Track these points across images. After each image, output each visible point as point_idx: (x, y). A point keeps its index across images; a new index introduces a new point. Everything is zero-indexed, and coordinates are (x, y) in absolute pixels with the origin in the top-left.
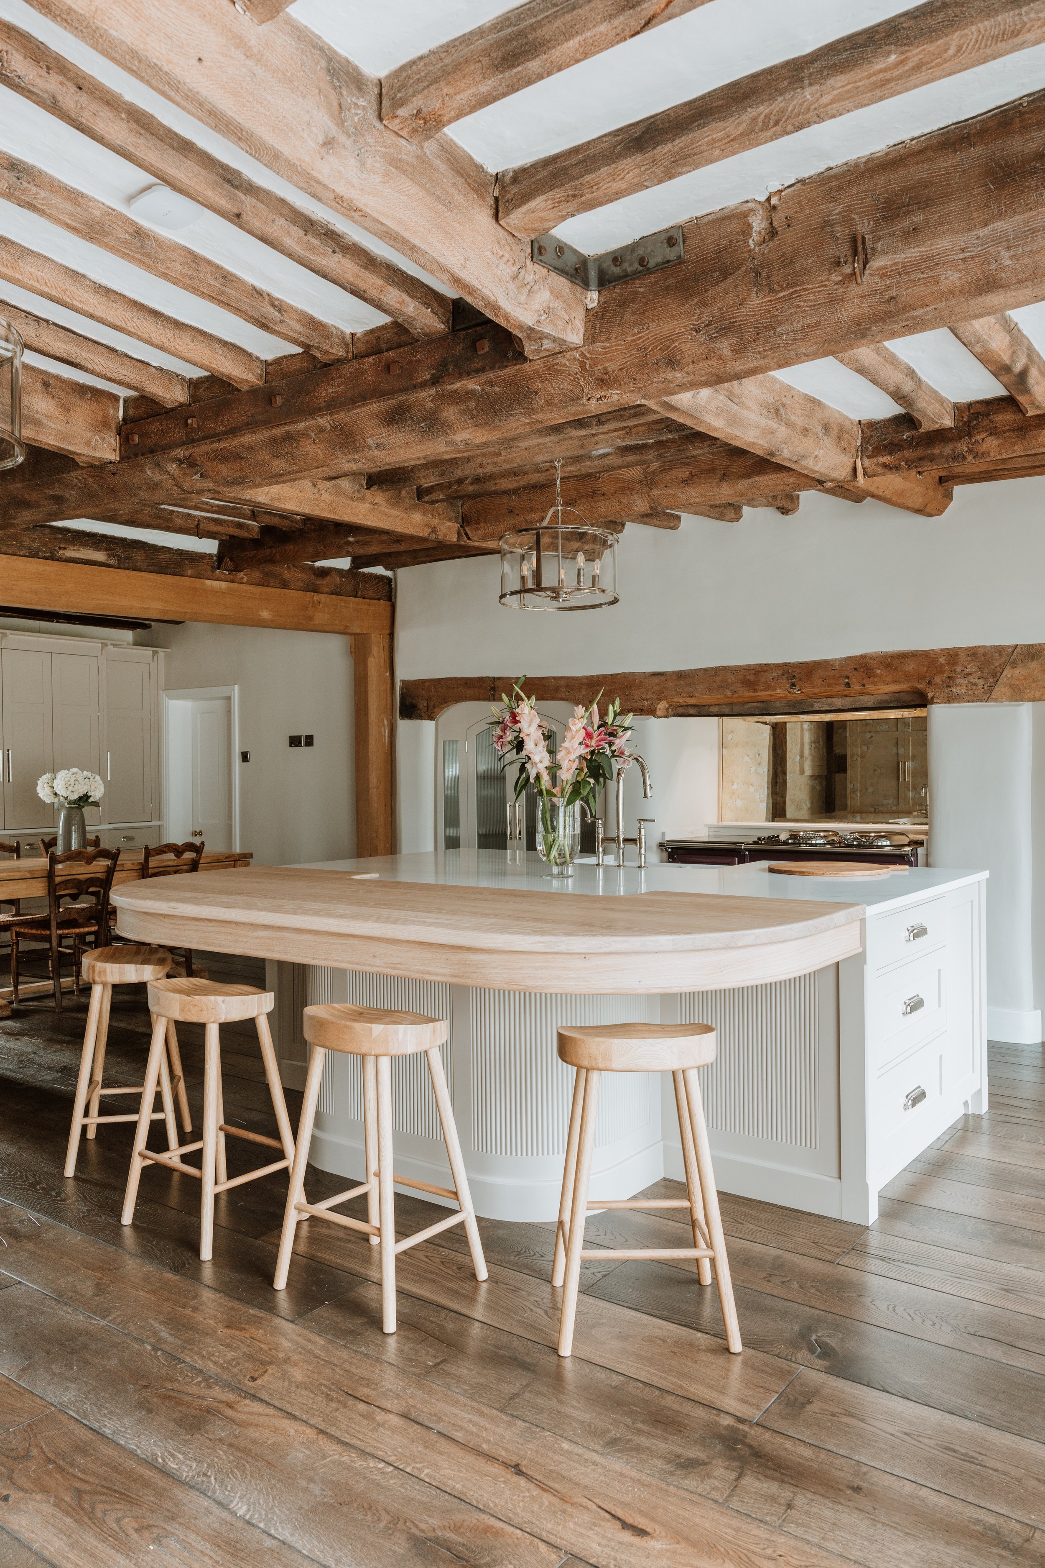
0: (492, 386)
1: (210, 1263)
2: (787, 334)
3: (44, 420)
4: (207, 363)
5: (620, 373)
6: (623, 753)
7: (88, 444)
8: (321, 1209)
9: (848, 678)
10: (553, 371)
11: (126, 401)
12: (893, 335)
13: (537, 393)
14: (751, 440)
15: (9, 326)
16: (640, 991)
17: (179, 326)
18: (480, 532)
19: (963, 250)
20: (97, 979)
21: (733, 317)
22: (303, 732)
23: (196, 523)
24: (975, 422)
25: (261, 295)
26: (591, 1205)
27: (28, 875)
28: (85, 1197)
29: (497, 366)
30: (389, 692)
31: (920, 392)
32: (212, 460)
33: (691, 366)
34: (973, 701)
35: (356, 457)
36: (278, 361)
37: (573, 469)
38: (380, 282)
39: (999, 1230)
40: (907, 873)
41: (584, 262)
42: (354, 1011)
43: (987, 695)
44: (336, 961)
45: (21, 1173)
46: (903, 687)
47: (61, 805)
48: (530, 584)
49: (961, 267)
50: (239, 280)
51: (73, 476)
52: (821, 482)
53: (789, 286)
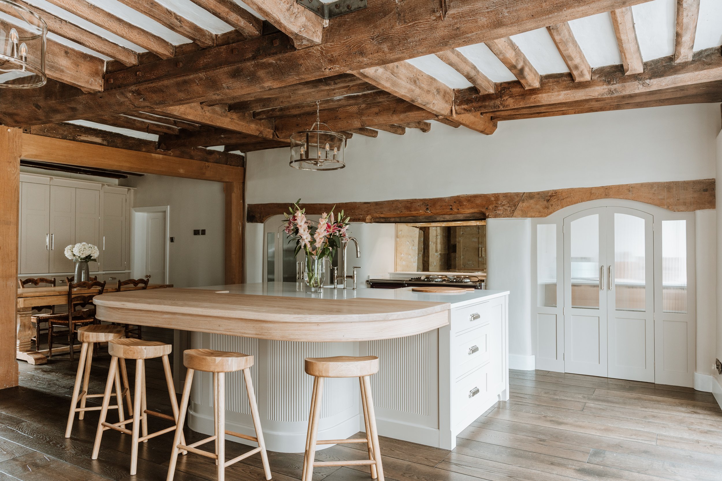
0: (280, 61)
1: (135, 476)
2: (412, 42)
3: (65, 69)
4: (145, 45)
5: (339, 57)
6: (345, 235)
7: (87, 82)
8: (192, 447)
9: (451, 206)
10: (308, 55)
11: (107, 63)
12: (459, 45)
13: (301, 65)
14: (403, 94)
15: (40, 18)
16: (343, 340)
17: (131, 26)
18: (283, 134)
19: (487, 8)
20: (85, 340)
21: (389, 34)
22: (200, 228)
23: (147, 126)
24: (503, 92)
25: (171, 13)
26: (319, 442)
27: (58, 294)
28: (75, 447)
29: (283, 52)
30: (242, 210)
31: (478, 76)
32: (149, 92)
33: (371, 55)
34: (505, 217)
35: (218, 92)
36: (181, 46)
37: (325, 106)
38: (227, 10)
39: (509, 451)
40: (473, 292)
41: (322, 6)
42: (210, 352)
43: (511, 215)
44: (201, 329)
45: (43, 436)
46: (475, 210)
47: (77, 260)
48: (304, 158)
49: (487, 15)
50: (160, 5)
51: (81, 98)
52: (437, 116)
53: (413, 21)
